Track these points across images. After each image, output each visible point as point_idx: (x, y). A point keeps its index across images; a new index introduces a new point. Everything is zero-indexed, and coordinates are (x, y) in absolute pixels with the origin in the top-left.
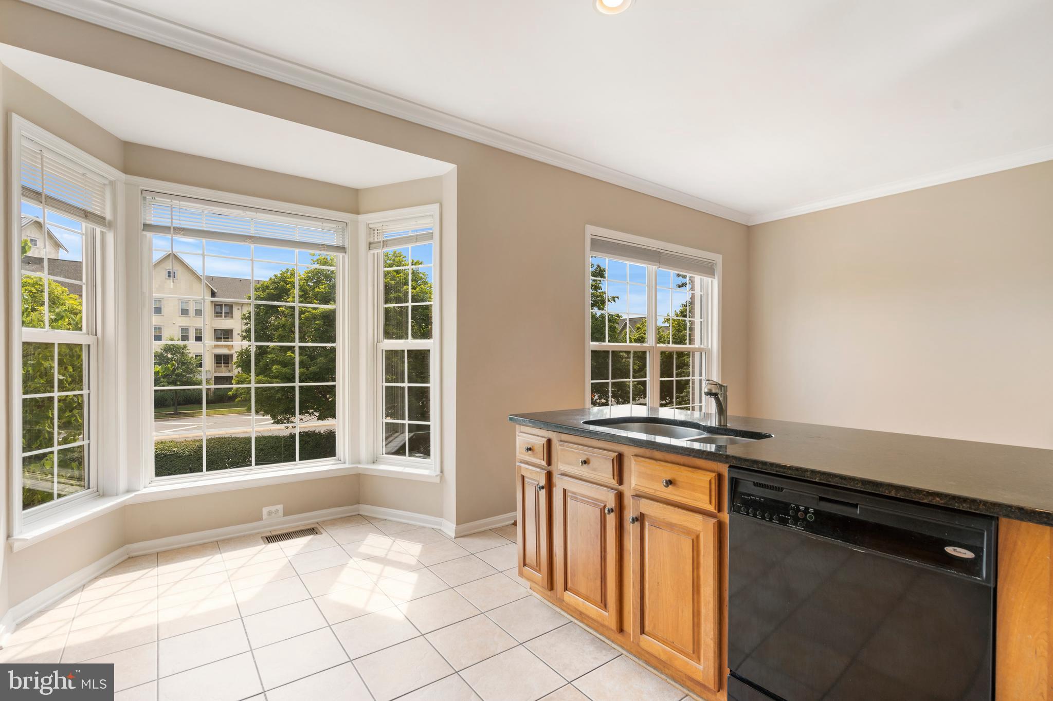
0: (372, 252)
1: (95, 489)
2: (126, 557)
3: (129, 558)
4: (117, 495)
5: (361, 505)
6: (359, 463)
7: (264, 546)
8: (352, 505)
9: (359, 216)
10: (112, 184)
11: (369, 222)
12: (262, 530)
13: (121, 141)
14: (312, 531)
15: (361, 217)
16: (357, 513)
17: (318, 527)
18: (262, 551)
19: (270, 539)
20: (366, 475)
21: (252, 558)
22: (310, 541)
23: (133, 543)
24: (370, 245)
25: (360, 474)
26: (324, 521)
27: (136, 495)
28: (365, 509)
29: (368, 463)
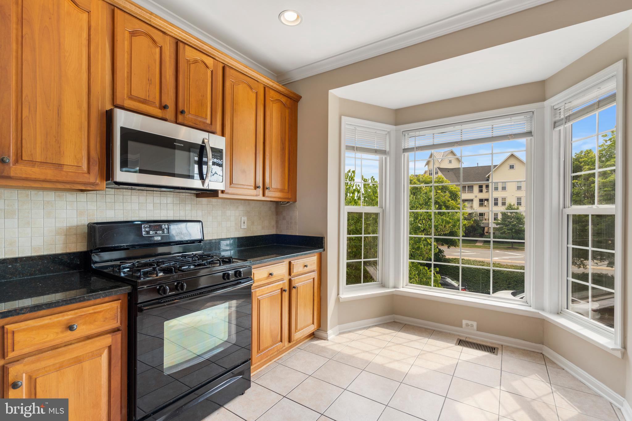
0: (557, 129)
1: (381, 283)
2: (393, 320)
3: (394, 322)
4: (389, 288)
5: (544, 346)
6: (543, 310)
7: (454, 345)
8: (536, 343)
9: (545, 102)
10: (389, 133)
11: (553, 105)
12: (462, 334)
13: (394, 110)
14: (492, 349)
15: (546, 103)
16: (541, 352)
17: (499, 348)
18: (449, 348)
19: (462, 342)
20: (549, 322)
21: (441, 349)
22: (483, 356)
23: (396, 315)
24: (555, 124)
25: (544, 320)
26: (508, 346)
27: (396, 290)
28: (548, 352)
29: (551, 312)
